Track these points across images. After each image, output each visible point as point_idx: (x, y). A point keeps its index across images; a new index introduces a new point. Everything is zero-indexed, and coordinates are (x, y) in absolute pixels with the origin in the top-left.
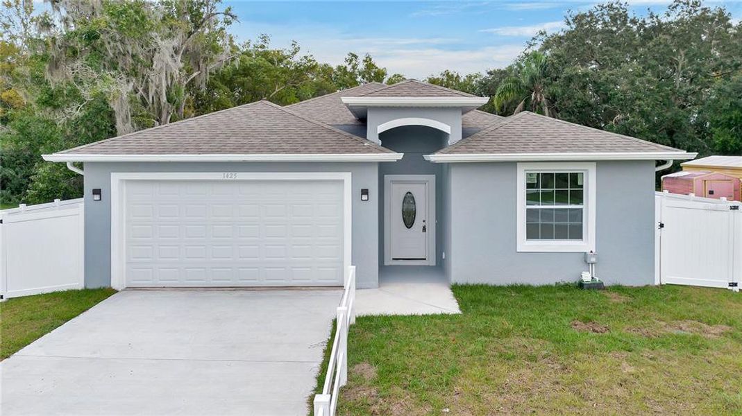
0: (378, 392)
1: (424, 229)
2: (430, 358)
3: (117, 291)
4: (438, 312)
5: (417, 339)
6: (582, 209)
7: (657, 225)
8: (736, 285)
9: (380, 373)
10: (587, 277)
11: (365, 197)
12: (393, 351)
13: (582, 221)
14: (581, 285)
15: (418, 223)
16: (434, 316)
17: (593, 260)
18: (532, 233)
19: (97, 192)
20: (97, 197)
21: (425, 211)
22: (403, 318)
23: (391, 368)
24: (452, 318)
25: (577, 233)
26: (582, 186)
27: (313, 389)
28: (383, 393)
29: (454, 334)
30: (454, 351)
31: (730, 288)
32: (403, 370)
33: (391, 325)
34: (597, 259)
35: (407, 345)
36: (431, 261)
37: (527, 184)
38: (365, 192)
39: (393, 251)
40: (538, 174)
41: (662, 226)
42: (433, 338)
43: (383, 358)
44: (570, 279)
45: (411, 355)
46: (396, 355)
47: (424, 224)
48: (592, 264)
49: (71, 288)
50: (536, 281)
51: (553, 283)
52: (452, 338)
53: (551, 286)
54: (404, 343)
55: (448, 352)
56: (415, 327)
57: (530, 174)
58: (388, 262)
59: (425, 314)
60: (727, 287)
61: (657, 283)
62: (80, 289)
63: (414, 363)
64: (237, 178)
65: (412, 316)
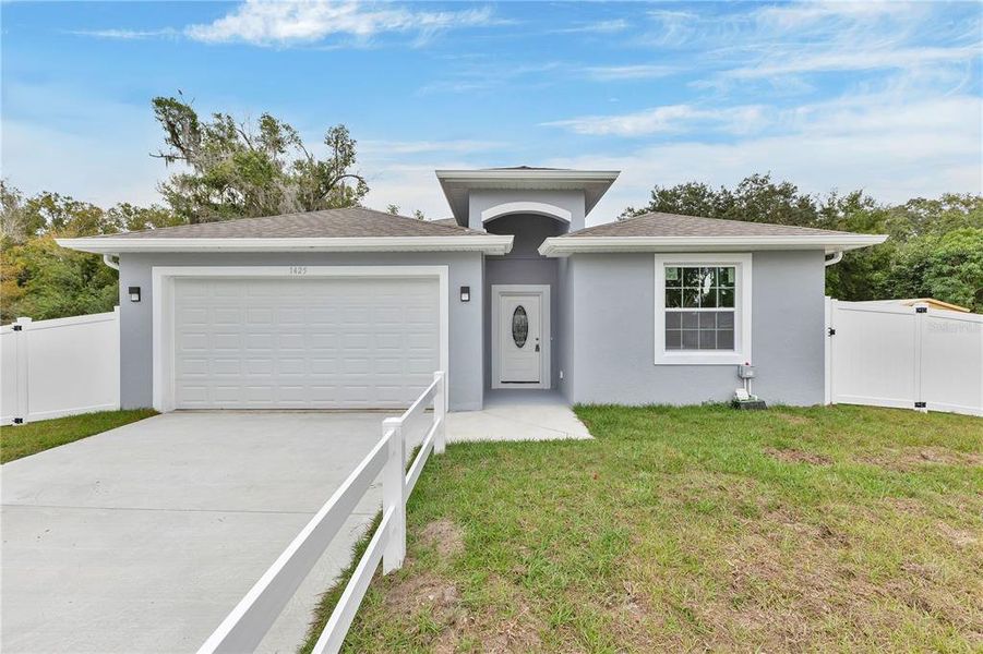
0: (460, 591)
1: (537, 348)
2: (561, 510)
3: (158, 413)
4: (562, 437)
5: (535, 476)
6: (732, 313)
7: (827, 331)
8: (924, 405)
9: (470, 545)
10: (743, 395)
11: (465, 297)
12: (497, 497)
13: (733, 327)
14: (736, 405)
15: (530, 343)
16: (556, 443)
17: (750, 374)
18: (672, 342)
19: (135, 290)
20: (135, 297)
21: (538, 327)
22: (513, 445)
23: (489, 532)
24: (583, 444)
25: (727, 342)
26: (733, 284)
27: (340, 574)
28: (470, 597)
29: (593, 468)
30: (602, 497)
31: (917, 409)
32: (513, 536)
33: (495, 455)
34: (755, 372)
35: (521, 485)
36: (546, 384)
37: (667, 281)
38: (465, 290)
39: (502, 373)
40: (679, 269)
41: (832, 332)
42: (562, 474)
43: (477, 511)
44: (722, 397)
45: (528, 503)
46: (500, 504)
47: (537, 342)
48: (747, 379)
49: (102, 409)
50: (679, 401)
51: (699, 403)
52: (593, 475)
53: (697, 406)
54: (515, 483)
55: (590, 500)
56: (531, 458)
57: (670, 269)
58: (496, 385)
59: (543, 439)
60: (913, 407)
61: (827, 403)
62: (115, 410)
63: (533, 523)
64: (307, 274)
65: (526, 442)
